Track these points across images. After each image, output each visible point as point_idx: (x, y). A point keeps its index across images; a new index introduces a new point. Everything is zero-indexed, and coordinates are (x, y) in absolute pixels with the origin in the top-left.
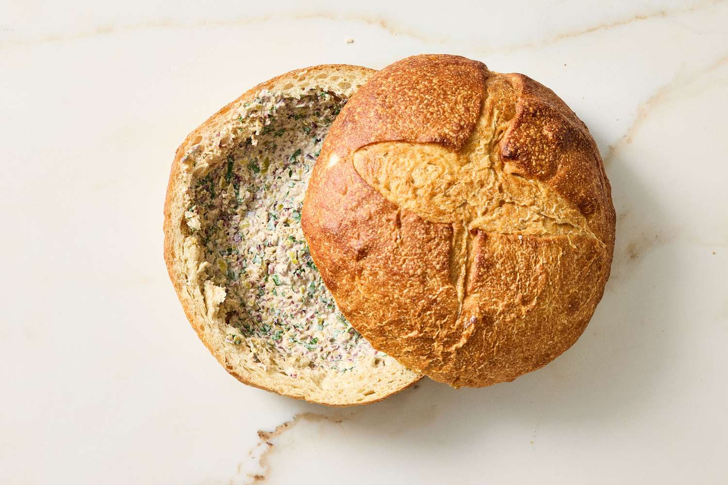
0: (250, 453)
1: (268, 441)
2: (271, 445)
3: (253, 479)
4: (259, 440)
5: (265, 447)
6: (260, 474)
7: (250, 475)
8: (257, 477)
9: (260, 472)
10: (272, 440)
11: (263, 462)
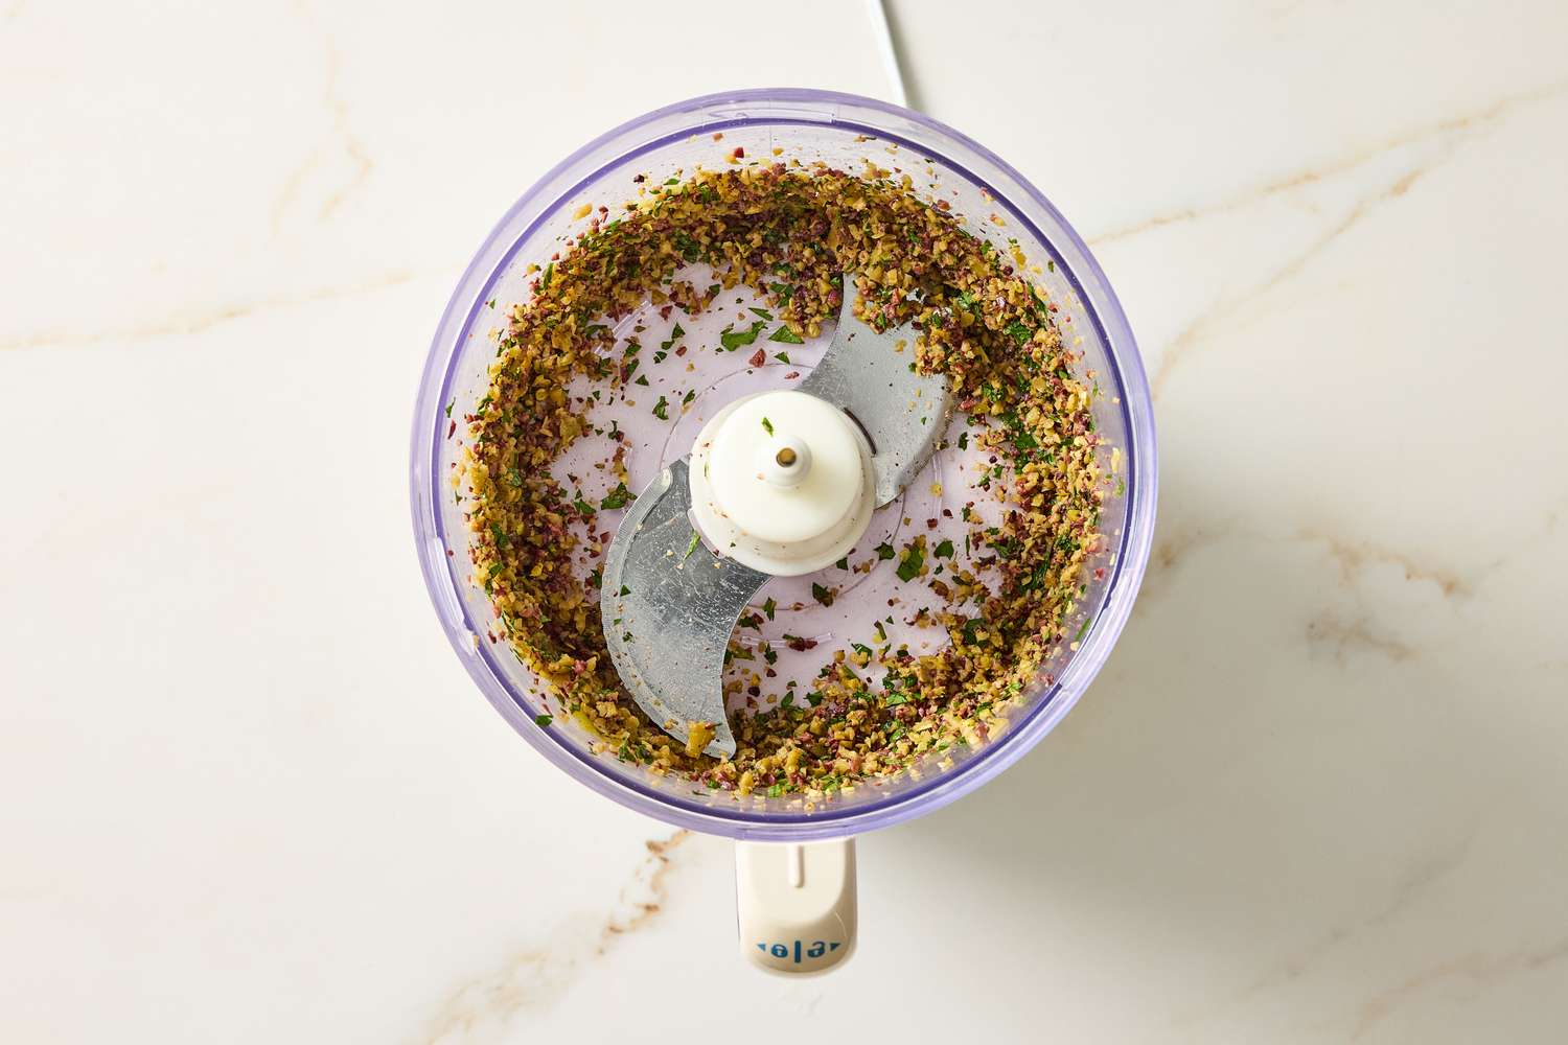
0: (637, 873)
1: (663, 855)
2: (665, 860)
3: (641, 912)
4: (646, 853)
5: (657, 864)
6: (652, 903)
7: (638, 906)
8: (649, 908)
9: (653, 899)
10: (668, 854)
11: (655, 886)
